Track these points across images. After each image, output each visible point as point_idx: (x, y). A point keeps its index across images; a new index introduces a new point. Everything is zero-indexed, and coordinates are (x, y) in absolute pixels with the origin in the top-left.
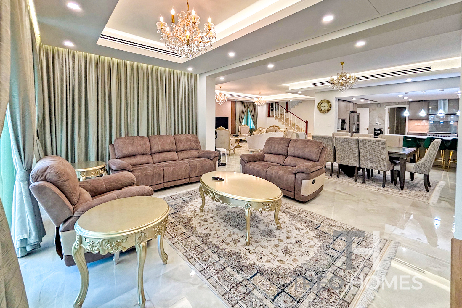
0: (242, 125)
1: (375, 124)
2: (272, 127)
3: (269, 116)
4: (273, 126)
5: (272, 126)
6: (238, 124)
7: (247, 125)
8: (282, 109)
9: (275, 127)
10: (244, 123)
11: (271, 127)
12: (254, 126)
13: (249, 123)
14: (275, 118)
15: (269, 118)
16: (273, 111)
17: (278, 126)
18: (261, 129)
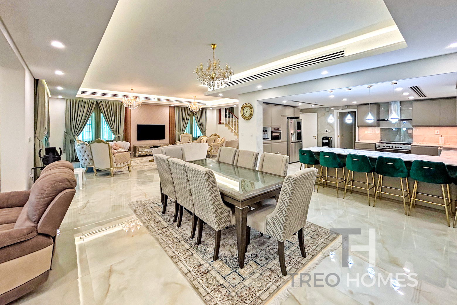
0: (185, 132)
1: (324, 132)
3: (220, 123)
6: (179, 133)
9: (216, 135)
10: (187, 130)
12: (201, 134)
13: (195, 131)
14: (224, 125)
15: (220, 125)
16: (223, 117)
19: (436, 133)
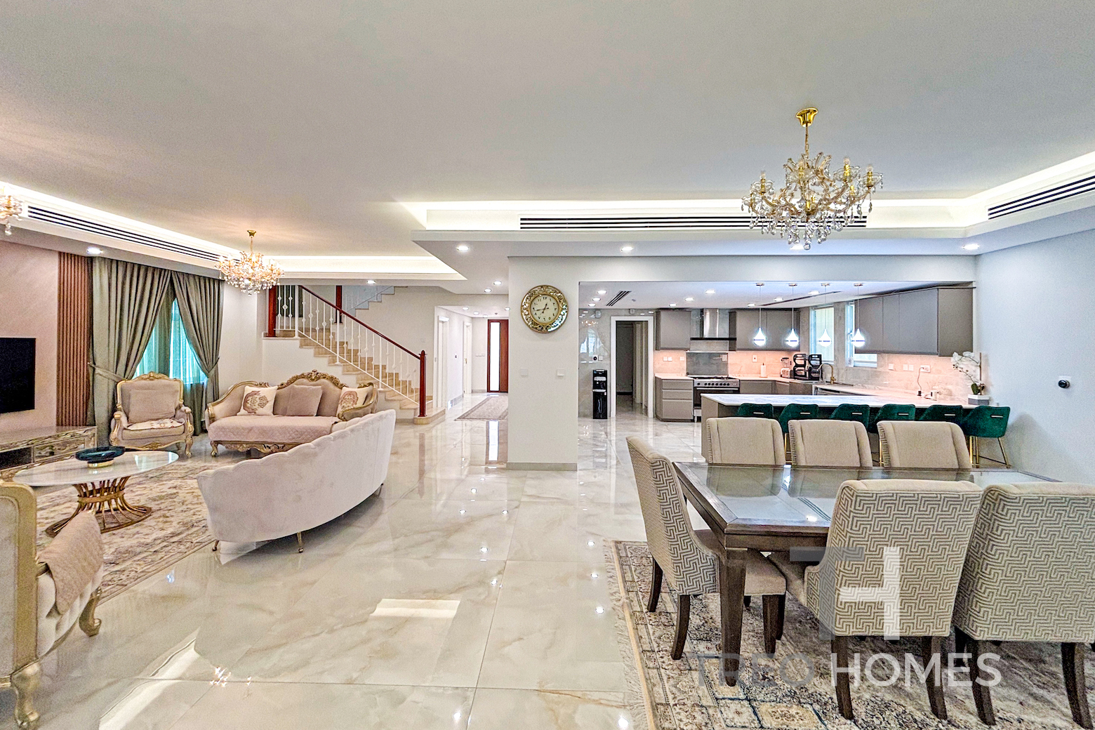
0: (138, 373)
1: (590, 361)
2: (305, 380)
3: (272, 333)
4: (309, 377)
5: (302, 376)
6: (111, 374)
7: (166, 373)
8: (321, 309)
9: (319, 378)
10: (147, 363)
11: (297, 378)
12: (202, 373)
13: (177, 362)
14: (298, 343)
15: (273, 342)
16: (290, 315)
17: (330, 375)
18: (249, 389)
19: (754, 360)
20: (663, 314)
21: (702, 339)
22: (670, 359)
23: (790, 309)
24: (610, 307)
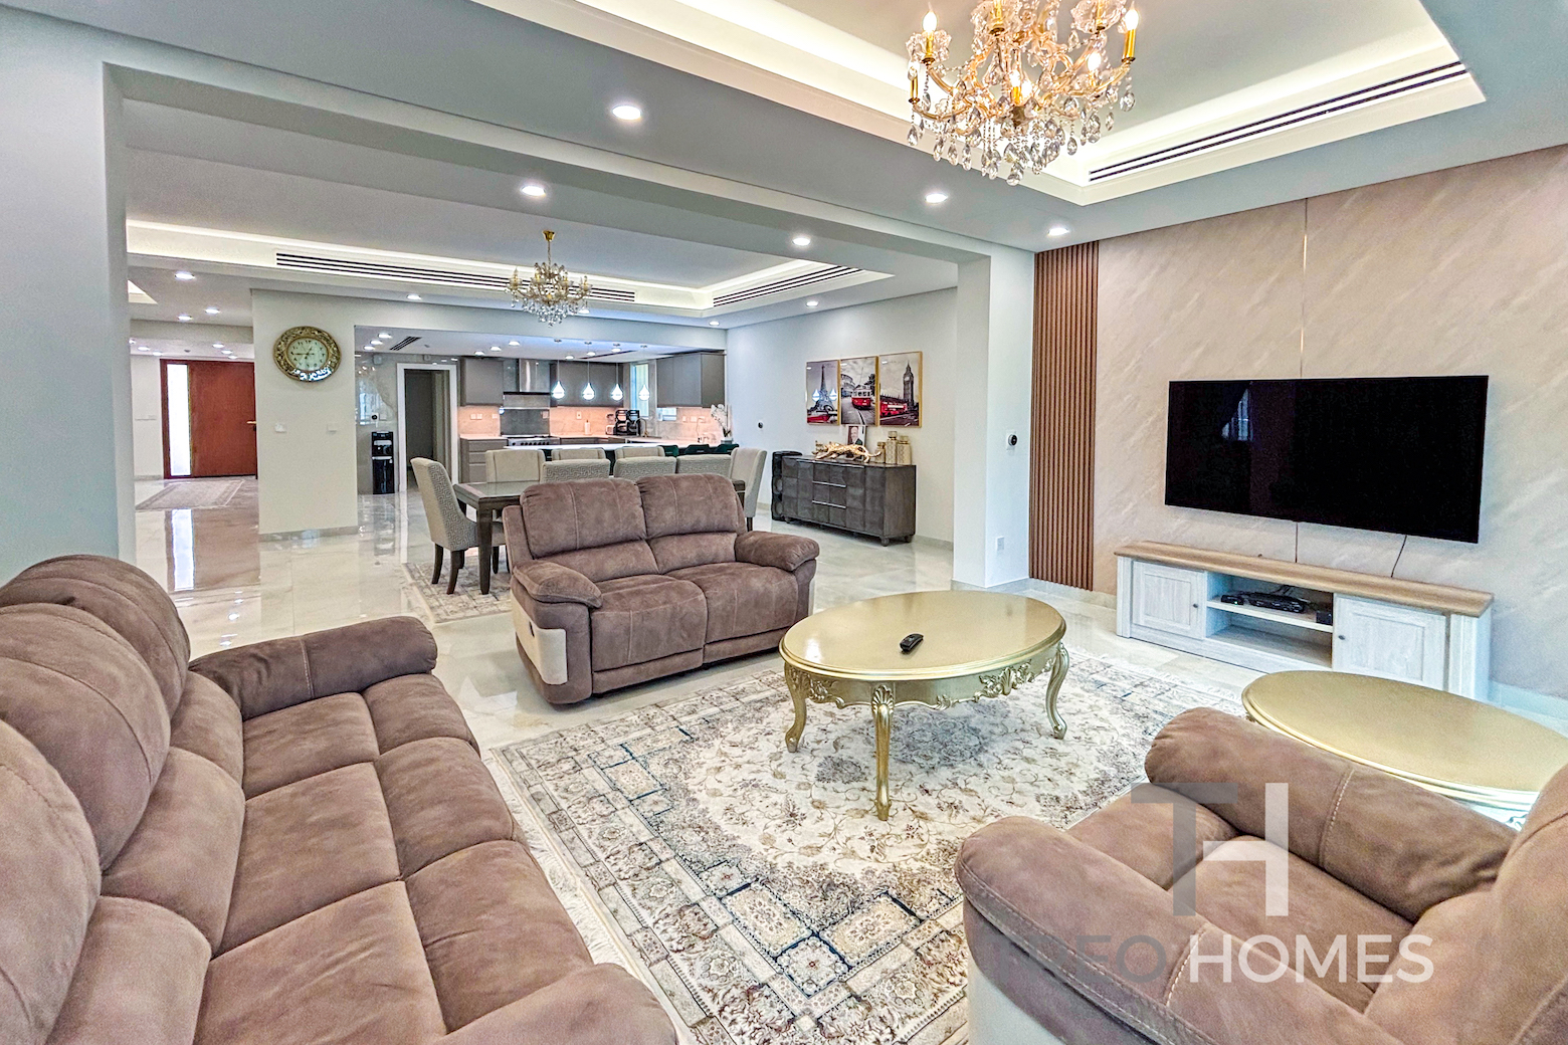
19: (578, 418)
20: (468, 362)
21: (518, 393)
22: (480, 416)
23: (615, 364)
24: (395, 351)
